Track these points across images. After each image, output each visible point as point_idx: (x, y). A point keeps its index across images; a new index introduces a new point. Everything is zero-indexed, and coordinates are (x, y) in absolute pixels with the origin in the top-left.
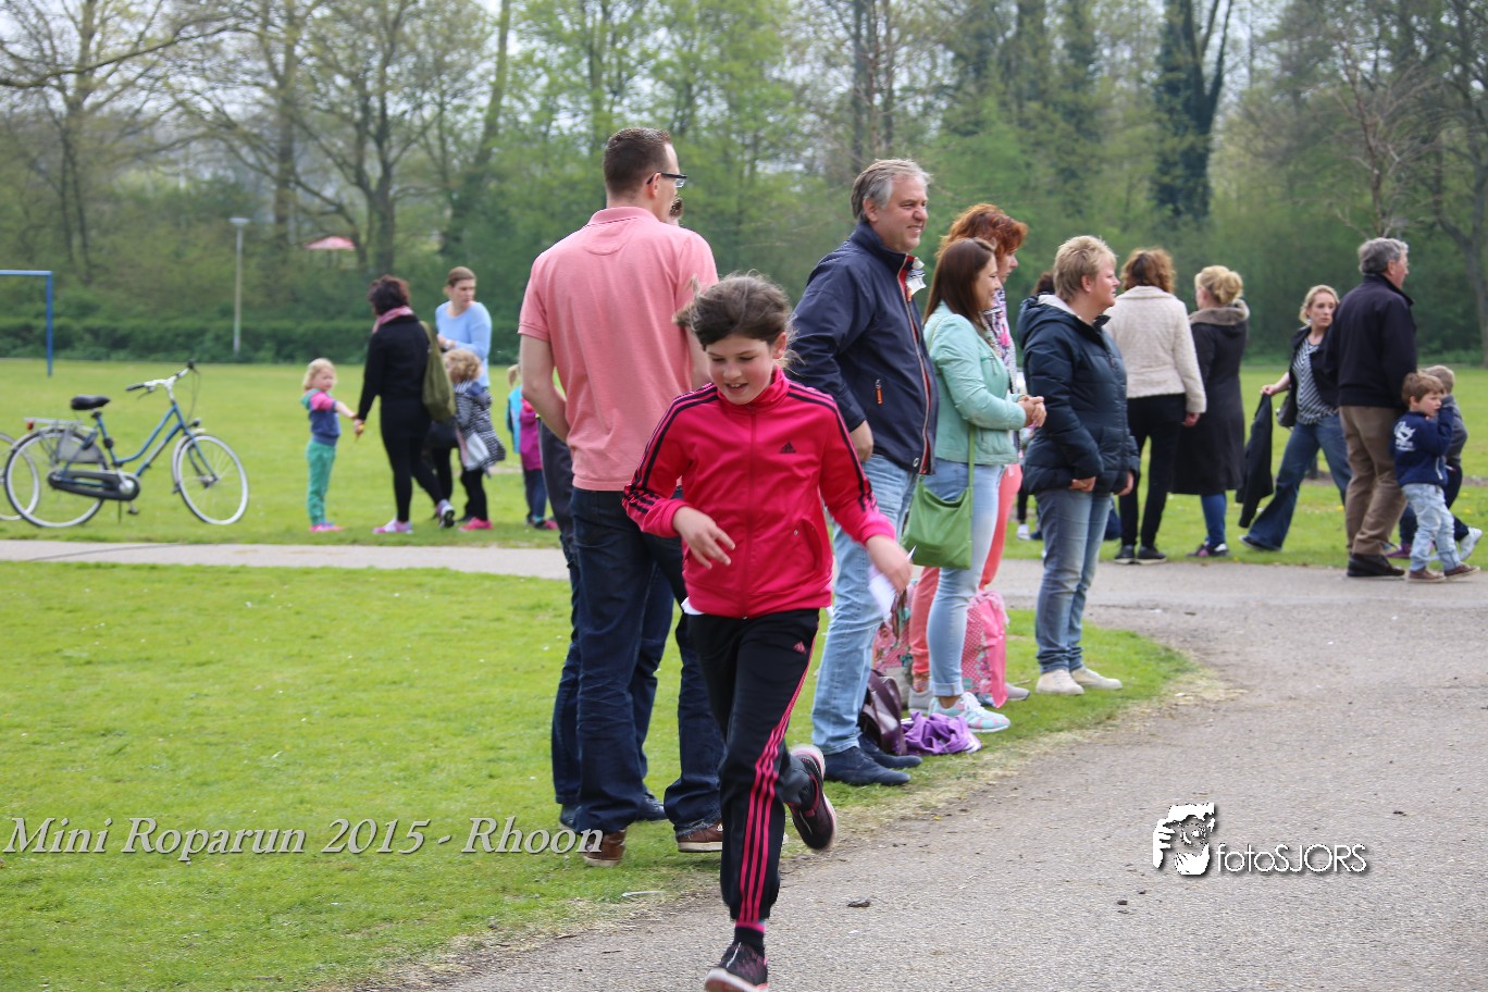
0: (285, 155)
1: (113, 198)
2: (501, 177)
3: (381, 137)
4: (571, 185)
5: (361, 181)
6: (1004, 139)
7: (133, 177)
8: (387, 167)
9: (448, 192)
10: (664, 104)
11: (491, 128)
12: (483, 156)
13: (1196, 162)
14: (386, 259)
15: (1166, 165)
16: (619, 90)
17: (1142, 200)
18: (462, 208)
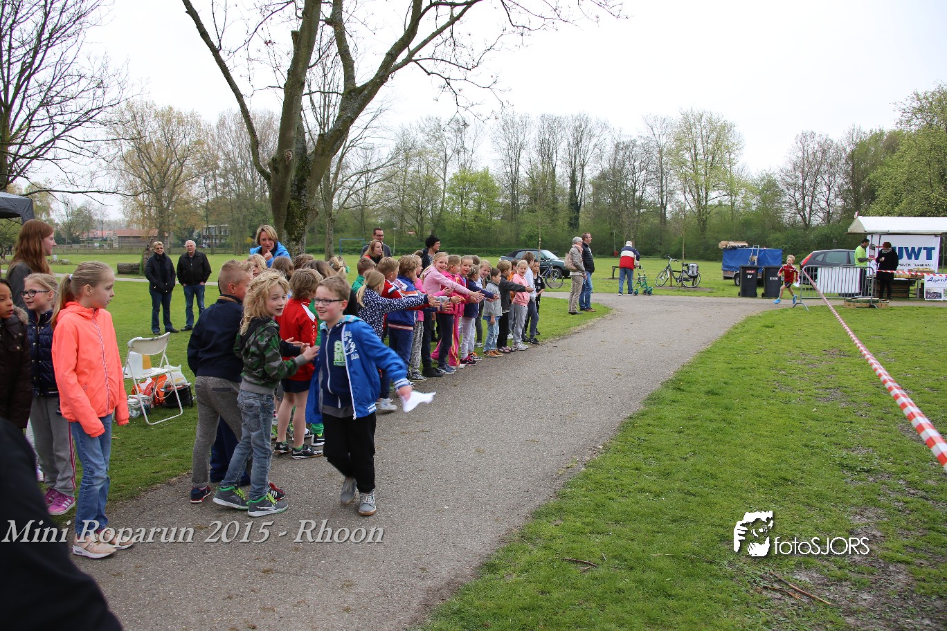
0: (402, 216)
1: (370, 224)
2: (444, 220)
3: (421, 214)
4: (458, 221)
5: (417, 221)
6: (540, 213)
7: (373, 220)
8: (422, 218)
9: (433, 223)
10: (474, 206)
11: (441, 211)
12: (440, 215)
13: (577, 219)
14: (422, 235)
15: (571, 219)
16: (467, 204)
17: (566, 225)
18: (436, 226)
